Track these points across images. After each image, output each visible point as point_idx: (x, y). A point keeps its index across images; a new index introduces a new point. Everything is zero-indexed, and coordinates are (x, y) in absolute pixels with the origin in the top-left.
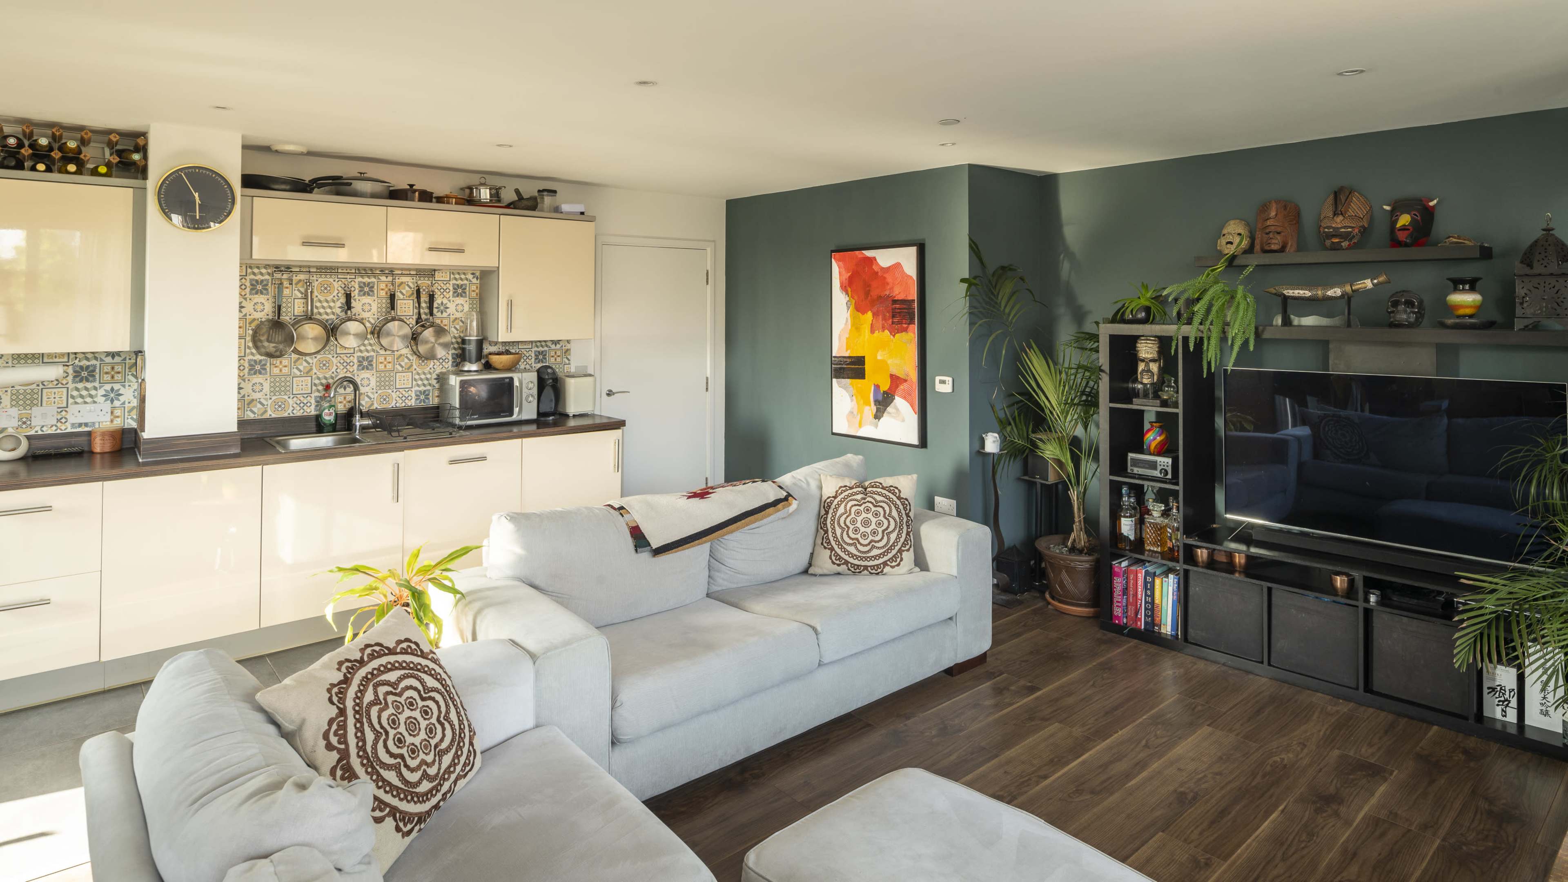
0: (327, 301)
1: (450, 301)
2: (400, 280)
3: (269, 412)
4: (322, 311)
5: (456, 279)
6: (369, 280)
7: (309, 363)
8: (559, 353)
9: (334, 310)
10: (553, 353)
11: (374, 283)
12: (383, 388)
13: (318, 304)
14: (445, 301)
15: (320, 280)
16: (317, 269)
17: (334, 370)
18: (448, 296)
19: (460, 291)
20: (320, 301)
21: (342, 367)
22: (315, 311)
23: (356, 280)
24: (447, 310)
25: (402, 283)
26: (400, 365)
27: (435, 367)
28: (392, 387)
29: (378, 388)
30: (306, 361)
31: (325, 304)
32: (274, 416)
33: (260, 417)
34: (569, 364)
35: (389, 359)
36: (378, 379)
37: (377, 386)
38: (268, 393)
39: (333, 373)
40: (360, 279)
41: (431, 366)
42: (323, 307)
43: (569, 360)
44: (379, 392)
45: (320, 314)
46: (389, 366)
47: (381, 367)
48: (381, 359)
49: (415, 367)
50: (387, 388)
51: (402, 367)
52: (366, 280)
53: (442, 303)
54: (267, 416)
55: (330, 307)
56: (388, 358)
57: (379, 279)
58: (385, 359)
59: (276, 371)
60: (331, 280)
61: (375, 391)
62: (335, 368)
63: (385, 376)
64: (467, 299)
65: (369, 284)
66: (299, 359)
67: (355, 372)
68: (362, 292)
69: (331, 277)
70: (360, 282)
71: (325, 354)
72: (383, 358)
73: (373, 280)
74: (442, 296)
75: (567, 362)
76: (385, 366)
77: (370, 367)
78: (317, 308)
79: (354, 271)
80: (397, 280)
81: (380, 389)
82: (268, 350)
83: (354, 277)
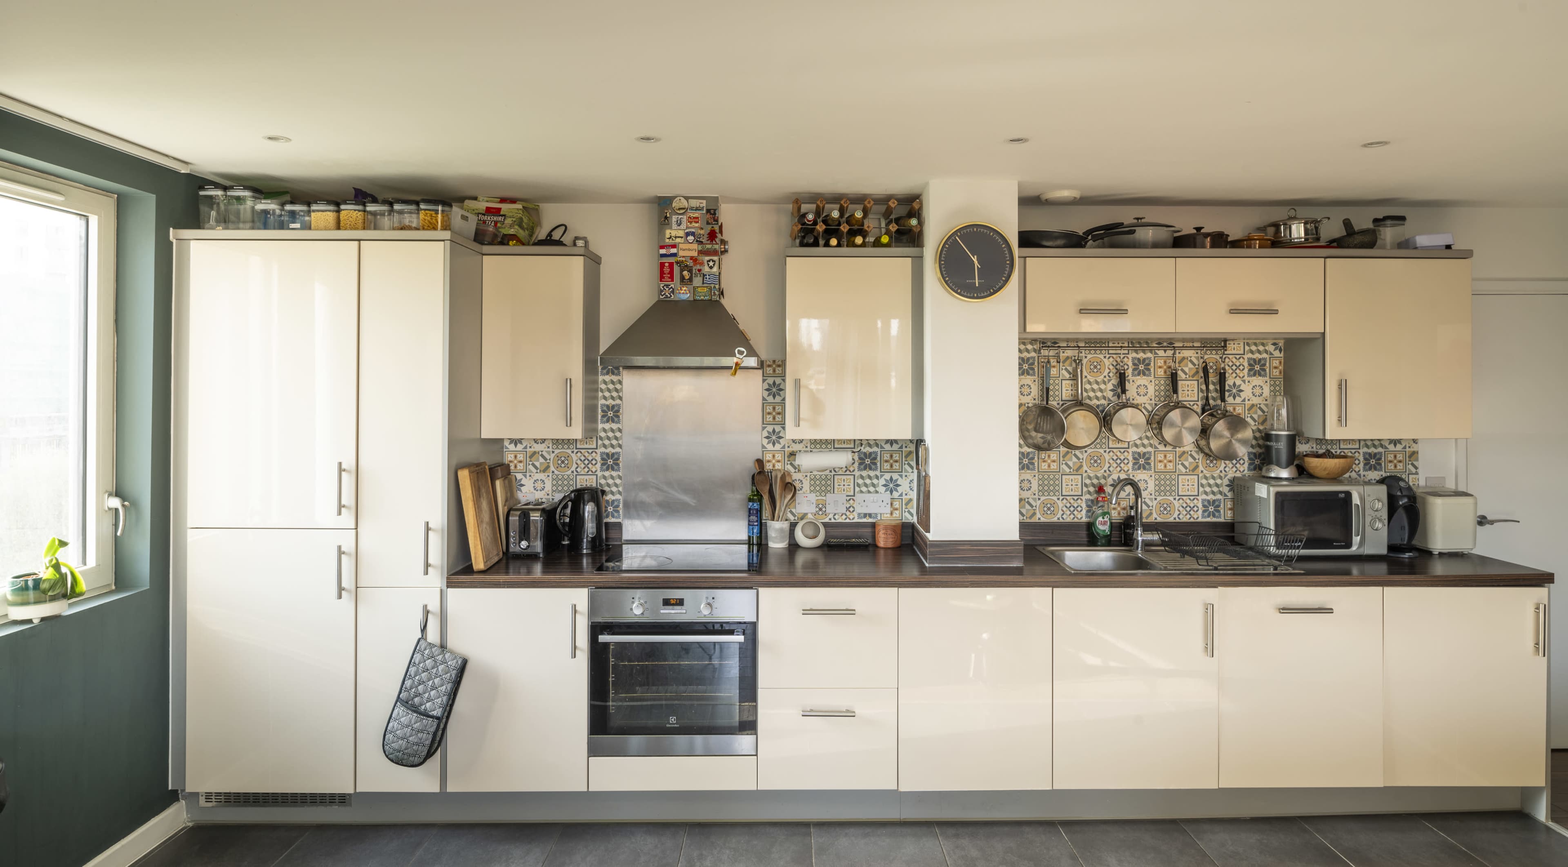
0: (1097, 383)
1: (1244, 381)
2: (1182, 355)
3: (1038, 515)
4: (1091, 394)
5: (1252, 352)
6: (1144, 356)
7: (1078, 458)
8: (1400, 457)
9: (1105, 394)
10: (1391, 457)
11: (1149, 359)
12: (1162, 494)
13: (1088, 387)
14: (1238, 382)
15: (1089, 356)
16: (1086, 343)
17: (1106, 468)
18: (1241, 375)
19: (1257, 367)
20: (1090, 383)
21: (1115, 465)
22: (1085, 394)
23: (1130, 356)
24: (1241, 394)
25: (1184, 358)
26: (1183, 465)
27: (1227, 469)
28: (1173, 494)
29: (1157, 494)
30: (1075, 455)
31: (1095, 387)
32: (1043, 520)
33: (1029, 521)
34: (1417, 473)
35: (1170, 457)
36: (1157, 483)
37: (1156, 491)
38: (1037, 493)
39: (1105, 471)
40: (1134, 355)
41: (1222, 468)
42: (1093, 390)
43: (1416, 468)
44: (1159, 498)
45: (1090, 398)
46: (1170, 466)
47: (1160, 466)
48: (1160, 457)
49: (1201, 468)
50: (1168, 494)
51: (1186, 468)
52: (1141, 355)
53: (1234, 384)
54: (1035, 520)
55: (1101, 390)
56: (1168, 455)
57: (1156, 353)
58: (1165, 456)
59: (1044, 466)
60: (1102, 356)
61: (1153, 497)
62: (1107, 465)
63: (1165, 479)
64: (1267, 379)
65: (1144, 360)
66: (1067, 453)
67: (1130, 471)
68: (1138, 373)
69: (1101, 353)
70: (1133, 359)
71: (1096, 447)
72: (1162, 456)
73: (1149, 355)
74: (1234, 375)
75: (1414, 470)
76: (1165, 466)
77: (1147, 467)
78: (1086, 391)
79: (1126, 345)
80: (1177, 355)
81: (1160, 495)
82: (1035, 441)
83: (1126, 352)
